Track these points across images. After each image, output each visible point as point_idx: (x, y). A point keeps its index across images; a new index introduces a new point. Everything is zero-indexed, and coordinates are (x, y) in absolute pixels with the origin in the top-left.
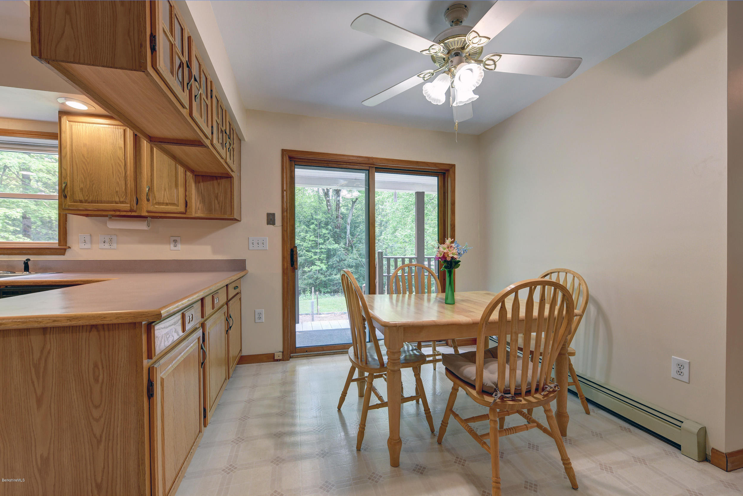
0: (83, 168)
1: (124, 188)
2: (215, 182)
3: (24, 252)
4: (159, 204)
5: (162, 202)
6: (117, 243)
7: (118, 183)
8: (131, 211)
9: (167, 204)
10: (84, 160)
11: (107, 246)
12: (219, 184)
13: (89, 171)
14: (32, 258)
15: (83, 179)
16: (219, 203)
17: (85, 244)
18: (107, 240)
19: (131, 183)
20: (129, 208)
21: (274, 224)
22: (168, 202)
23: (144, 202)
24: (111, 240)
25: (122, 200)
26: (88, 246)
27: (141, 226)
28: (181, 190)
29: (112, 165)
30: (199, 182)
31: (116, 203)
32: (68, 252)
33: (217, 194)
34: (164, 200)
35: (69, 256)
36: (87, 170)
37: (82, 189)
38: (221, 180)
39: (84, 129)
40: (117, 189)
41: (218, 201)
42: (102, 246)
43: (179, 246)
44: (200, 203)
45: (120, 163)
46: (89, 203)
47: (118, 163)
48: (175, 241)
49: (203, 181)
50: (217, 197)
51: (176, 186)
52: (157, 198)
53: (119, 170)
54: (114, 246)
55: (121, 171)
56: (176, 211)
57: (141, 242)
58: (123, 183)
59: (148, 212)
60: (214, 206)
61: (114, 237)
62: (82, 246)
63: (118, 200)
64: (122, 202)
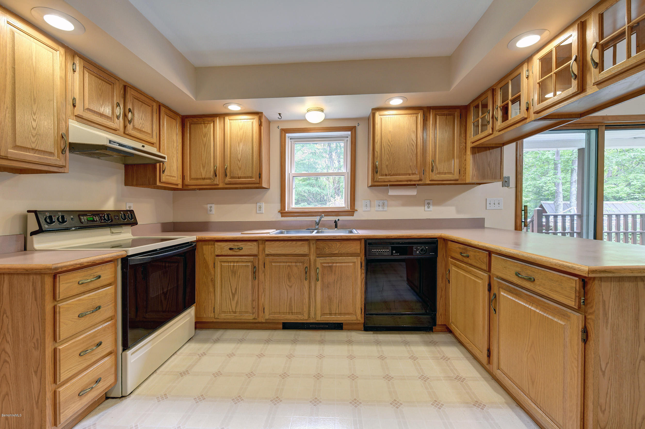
0: (388, 150)
1: (415, 163)
2: (488, 152)
3: (330, 214)
4: (439, 173)
5: (442, 172)
6: (388, 206)
7: (411, 159)
8: (420, 180)
9: (445, 173)
10: (389, 144)
11: (381, 209)
12: (491, 153)
13: (392, 151)
15: (388, 158)
16: (490, 169)
17: (366, 207)
18: (381, 204)
19: (420, 158)
20: (418, 179)
21: (508, 186)
22: (446, 172)
24: (383, 204)
25: (414, 172)
26: (368, 209)
28: (457, 161)
29: (407, 145)
30: (475, 153)
31: (410, 175)
32: (356, 214)
33: (489, 162)
34: (443, 171)
35: (357, 217)
36: (391, 151)
37: (387, 166)
38: (493, 150)
39: (389, 120)
40: (411, 164)
41: (490, 168)
42: (377, 208)
43: (432, 208)
44: (476, 171)
45: (413, 143)
46: (391, 176)
47: (412, 144)
48: (429, 204)
49: (478, 152)
50: (489, 165)
51: (453, 157)
52: (438, 169)
53: (412, 149)
54: (386, 208)
55: (413, 150)
56: (452, 179)
57: (404, 205)
58: (415, 158)
60: (486, 173)
61: (386, 202)
62: (364, 209)
63: (410, 172)
64: (413, 174)
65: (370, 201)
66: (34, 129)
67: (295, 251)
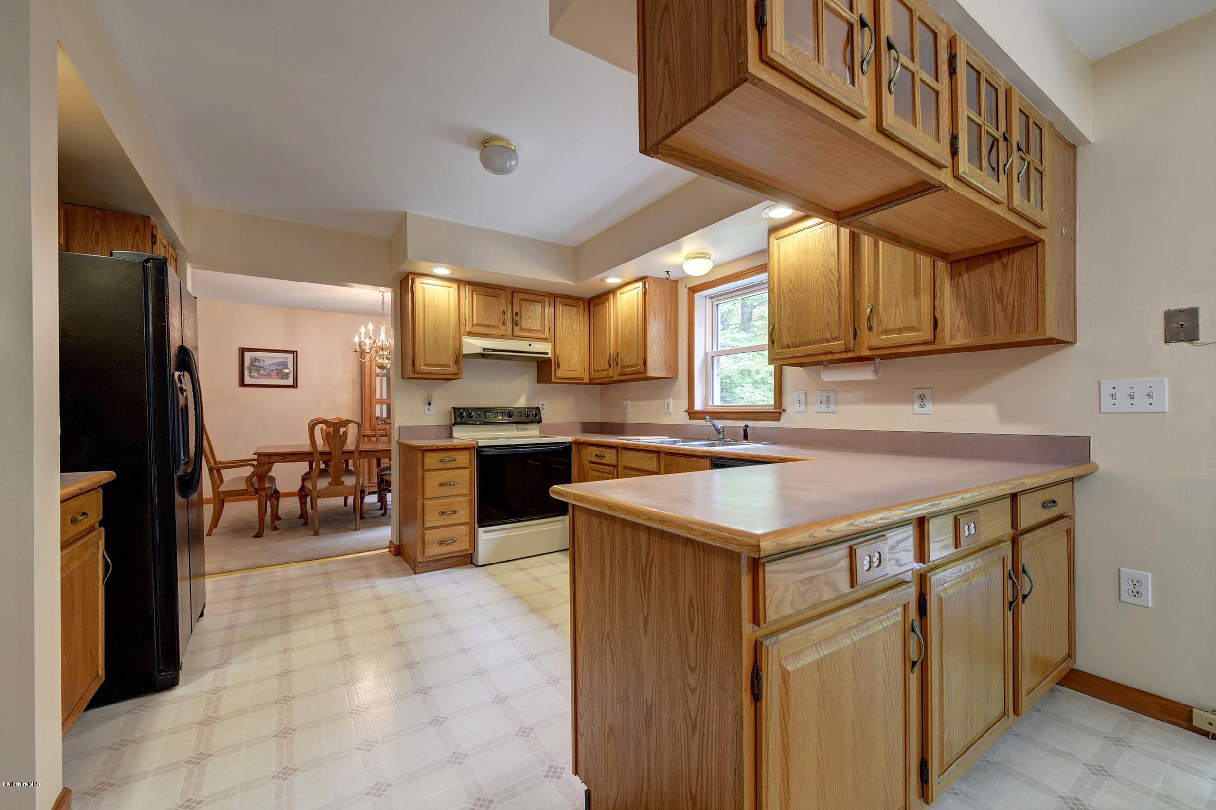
0: (791, 299)
1: (837, 316)
2: (997, 265)
4: (887, 332)
5: (891, 327)
6: (836, 404)
7: (829, 310)
8: (846, 351)
9: (900, 331)
10: (792, 287)
11: (823, 408)
12: (1005, 267)
13: (796, 300)
14: (751, 424)
15: (791, 313)
16: (1004, 309)
17: (799, 405)
18: (824, 399)
19: (846, 306)
20: (843, 348)
22: (901, 326)
23: (864, 333)
24: (828, 398)
25: (834, 335)
26: (803, 408)
27: (864, 374)
28: (925, 299)
29: (822, 284)
30: (960, 274)
31: (828, 342)
32: (783, 417)
33: (1001, 289)
34: (895, 325)
35: (784, 423)
36: (794, 299)
37: (789, 329)
38: (1011, 257)
39: (791, 244)
40: (829, 319)
41: (1002, 304)
42: (818, 408)
43: (930, 407)
44: (961, 316)
45: (833, 279)
46: (797, 347)
47: (830, 279)
48: (922, 397)
49: (968, 270)
50: (1000, 298)
51: (917, 293)
52: (884, 323)
53: (830, 290)
54: (833, 408)
55: (833, 291)
56: (915, 341)
58: (836, 308)
59: (871, 349)
60: (992, 319)
61: (832, 395)
62: (797, 408)
63: (828, 336)
64: (834, 339)
65: (806, 393)
66: (436, 350)
67: (645, 466)
